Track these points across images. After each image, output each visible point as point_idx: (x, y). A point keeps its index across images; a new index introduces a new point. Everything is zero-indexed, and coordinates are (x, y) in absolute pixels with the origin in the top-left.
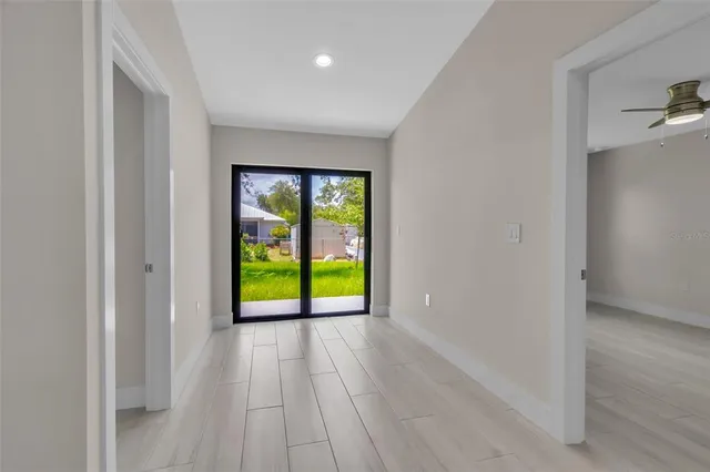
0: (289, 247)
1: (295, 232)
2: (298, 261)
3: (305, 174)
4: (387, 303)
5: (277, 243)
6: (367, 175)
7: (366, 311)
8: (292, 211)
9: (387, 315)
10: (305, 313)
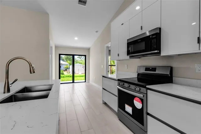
0: (69, 71)
1: (71, 67)
2: (72, 74)
3: (73, 56)
4: (89, 80)
5: (66, 70)
6: (85, 56)
7: (85, 82)
8: (70, 61)
9: (89, 82)
10: (73, 82)
